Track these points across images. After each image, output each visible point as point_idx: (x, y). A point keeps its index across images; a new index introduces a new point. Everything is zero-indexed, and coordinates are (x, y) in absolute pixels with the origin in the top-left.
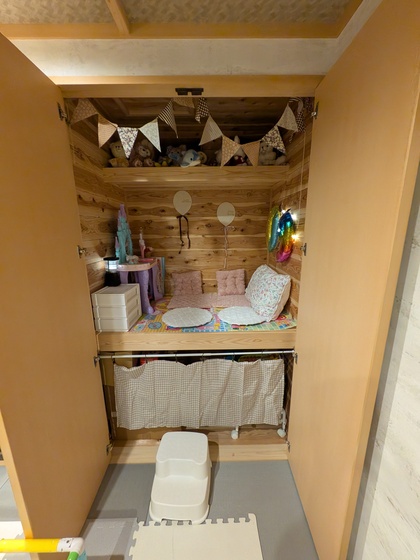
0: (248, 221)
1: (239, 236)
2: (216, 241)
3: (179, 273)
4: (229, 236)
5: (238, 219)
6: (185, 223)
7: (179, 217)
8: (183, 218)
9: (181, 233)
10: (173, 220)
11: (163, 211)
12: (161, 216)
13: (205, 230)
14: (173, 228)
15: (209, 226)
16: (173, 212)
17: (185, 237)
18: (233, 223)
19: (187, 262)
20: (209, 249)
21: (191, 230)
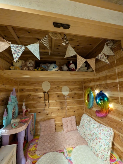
0: (75, 93)
1: (71, 100)
2: (61, 103)
3: (43, 121)
4: (67, 100)
5: (71, 93)
6: (47, 96)
7: (44, 92)
8: (46, 93)
9: (45, 100)
10: (41, 94)
11: (37, 90)
12: (36, 92)
13: (56, 98)
14: (41, 98)
15: (58, 96)
16: (42, 90)
17: (47, 102)
18: (69, 95)
19: (48, 114)
20: (58, 107)
21: (50, 99)
